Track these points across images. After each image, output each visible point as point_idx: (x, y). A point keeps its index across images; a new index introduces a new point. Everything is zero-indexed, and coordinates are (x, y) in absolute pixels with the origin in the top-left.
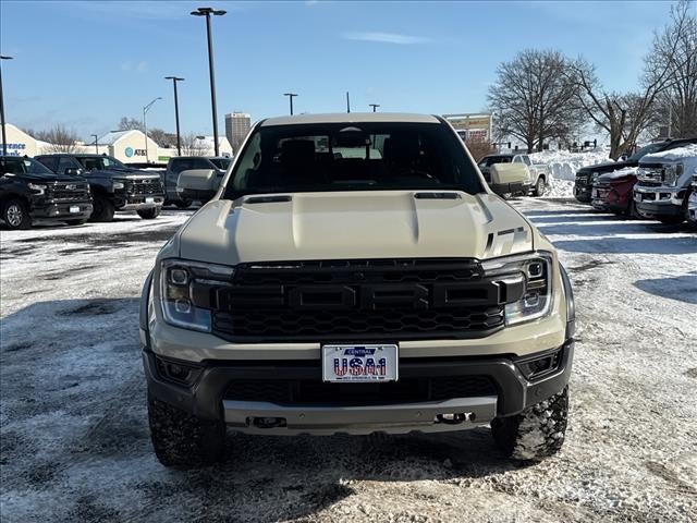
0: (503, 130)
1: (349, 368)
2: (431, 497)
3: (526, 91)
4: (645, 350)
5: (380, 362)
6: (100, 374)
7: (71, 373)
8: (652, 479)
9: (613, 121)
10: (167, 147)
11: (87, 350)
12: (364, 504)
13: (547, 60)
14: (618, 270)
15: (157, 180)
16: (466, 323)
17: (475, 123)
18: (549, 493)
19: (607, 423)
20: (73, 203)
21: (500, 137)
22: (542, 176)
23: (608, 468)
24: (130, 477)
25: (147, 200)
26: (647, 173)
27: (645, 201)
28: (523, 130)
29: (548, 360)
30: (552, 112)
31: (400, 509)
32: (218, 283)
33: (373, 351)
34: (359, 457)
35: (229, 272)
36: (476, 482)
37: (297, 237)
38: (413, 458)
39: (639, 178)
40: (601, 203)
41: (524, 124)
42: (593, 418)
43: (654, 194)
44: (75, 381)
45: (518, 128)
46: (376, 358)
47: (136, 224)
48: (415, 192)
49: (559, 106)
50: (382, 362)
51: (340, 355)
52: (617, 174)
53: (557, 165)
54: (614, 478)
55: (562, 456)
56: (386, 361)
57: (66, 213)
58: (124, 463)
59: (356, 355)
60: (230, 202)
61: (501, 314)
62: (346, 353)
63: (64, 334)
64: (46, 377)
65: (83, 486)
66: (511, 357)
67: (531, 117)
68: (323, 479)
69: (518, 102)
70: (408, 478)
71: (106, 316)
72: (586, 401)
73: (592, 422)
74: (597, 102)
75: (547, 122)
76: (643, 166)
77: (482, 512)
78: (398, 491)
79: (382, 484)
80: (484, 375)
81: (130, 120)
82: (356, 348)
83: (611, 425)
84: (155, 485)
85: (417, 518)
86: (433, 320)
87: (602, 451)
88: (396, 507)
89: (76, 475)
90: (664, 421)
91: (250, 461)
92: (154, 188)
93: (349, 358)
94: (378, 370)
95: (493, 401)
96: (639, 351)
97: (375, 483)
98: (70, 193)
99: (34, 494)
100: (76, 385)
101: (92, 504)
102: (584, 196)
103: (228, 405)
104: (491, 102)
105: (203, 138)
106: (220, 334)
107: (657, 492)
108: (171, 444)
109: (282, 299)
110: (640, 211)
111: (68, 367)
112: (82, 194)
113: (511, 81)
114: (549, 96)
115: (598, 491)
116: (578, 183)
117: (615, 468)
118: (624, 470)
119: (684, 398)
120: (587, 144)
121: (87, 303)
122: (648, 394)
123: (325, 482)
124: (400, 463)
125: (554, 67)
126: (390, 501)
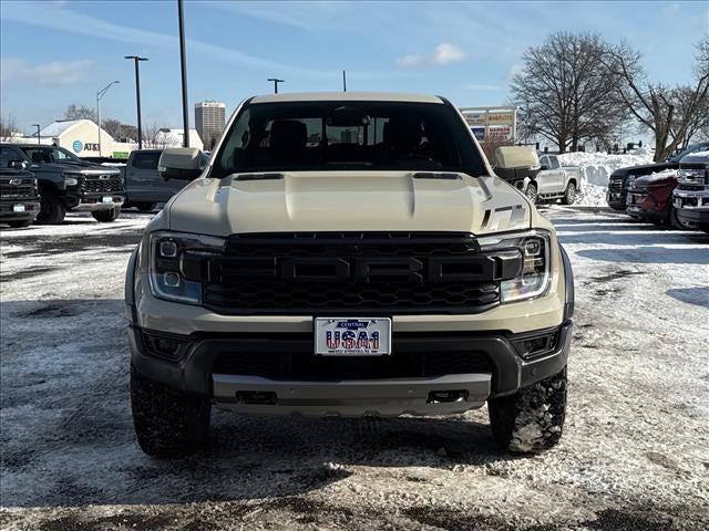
0: (529, 127)
1: (341, 341)
2: (423, 480)
3: (558, 82)
4: (664, 356)
5: (373, 335)
6: (68, 373)
7: (35, 371)
8: (651, 466)
9: (658, 118)
10: (124, 141)
11: (50, 350)
12: (355, 484)
13: (583, 45)
14: (647, 281)
15: (116, 176)
16: (460, 298)
17: (496, 119)
18: (543, 477)
19: (612, 420)
20: (17, 201)
21: (527, 136)
22: (573, 181)
23: (607, 457)
24: (111, 462)
25: (104, 199)
26: (688, 174)
27: (686, 207)
28: (553, 127)
29: (545, 340)
30: (588, 107)
31: (391, 488)
32: (209, 254)
33: (366, 324)
34: (351, 446)
35: (221, 243)
36: (471, 467)
37: (290, 210)
38: (406, 448)
39: (679, 181)
40: (636, 209)
41: (555, 121)
42: (598, 415)
43: (696, 199)
44: (42, 379)
45: (547, 125)
46: (369, 331)
47: (91, 227)
48: (414, 173)
49: (597, 100)
50: (375, 335)
51: (332, 328)
52: (655, 176)
53: (590, 169)
54: (612, 466)
55: (561, 447)
56: (379, 335)
57: (10, 213)
58: (103, 450)
59: (349, 328)
60: (217, 181)
61: (497, 290)
62: (339, 325)
63: (23, 335)
64: (9, 374)
65: (63, 469)
66: (506, 333)
67: (564, 113)
68: (313, 464)
69: (548, 94)
70: (400, 464)
71: (68, 319)
72: (592, 401)
73: (596, 419)
74: (640, 96)
75: (582, 118)
76: (686, 167)
77: (474, 491)
78: (390, 475)
79: (374, 468)
80: (478, 351)
81: (78, 108)
82: (349, 321)
83: (616, 422)
84: (138, 469)
85: (408, 495)
86: (428, 294)
87: (602, 442)
88: (387, 487)
89: (53, 460)
90: (672, 419)
91: (237, 449)
92: (113, 185)
93: (342, 331)
94: (371, 344)
95: (487, 378)
96: (657, 357)
97: (367, 468)
98: (14, 189)
99: (11, 476)
100: (43, 382)
101: (73, 484)
102: (618, 202)
103: (217, 378)
104: (515, 94)
105: (168, 131)
106: (212, 307)
107: (653, 477)
108: (156, 432)
109: (275, 271)
110: (682, 220)
111: (32, 366)
112: (27, 190)
113: (540, 70)
114: (586, 88)
115: (594, 476)
116: (613, 188)
117: (615, 457)
118: (624, 459)
119: (698, 399)
120: (630, 146)
121: (44, 306)
122: (660, 396)
123: (315, 467)
124: (393, 452)
125: (591, 52)
126: (382, 482)
